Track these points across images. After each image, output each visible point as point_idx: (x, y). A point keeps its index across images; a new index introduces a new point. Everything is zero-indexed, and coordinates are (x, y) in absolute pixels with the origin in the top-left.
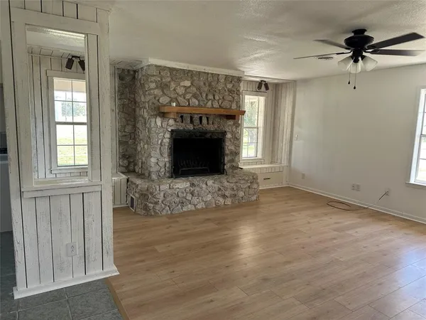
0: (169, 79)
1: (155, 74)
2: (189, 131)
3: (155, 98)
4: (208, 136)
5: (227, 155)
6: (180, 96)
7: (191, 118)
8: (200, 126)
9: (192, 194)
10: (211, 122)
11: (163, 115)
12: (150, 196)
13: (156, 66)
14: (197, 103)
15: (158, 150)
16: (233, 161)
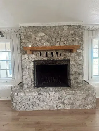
0: (31, 33)
1: (23, 31)
2: (45, 61)
4: (58, 63)
5: (72, 75)
6: (38, 41)
7: (46, 53)
8: (52, 58)
10: (59, 55)
14: (49, 44)
15: (27, 71)
16: (77, 78)
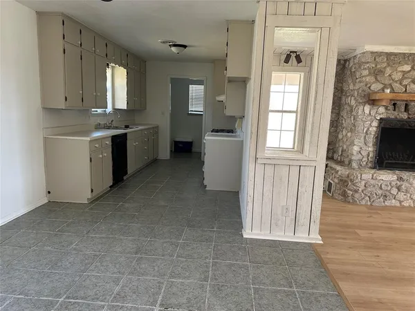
0: (385, 65)
1: (369, 60)
3: (366, 85)
6: (396, 82)
7: (406, 106)
9: (399, 189)
11: (373, 102)
12: (350, 183)
13: (372, 53)
15: (362, 139)
